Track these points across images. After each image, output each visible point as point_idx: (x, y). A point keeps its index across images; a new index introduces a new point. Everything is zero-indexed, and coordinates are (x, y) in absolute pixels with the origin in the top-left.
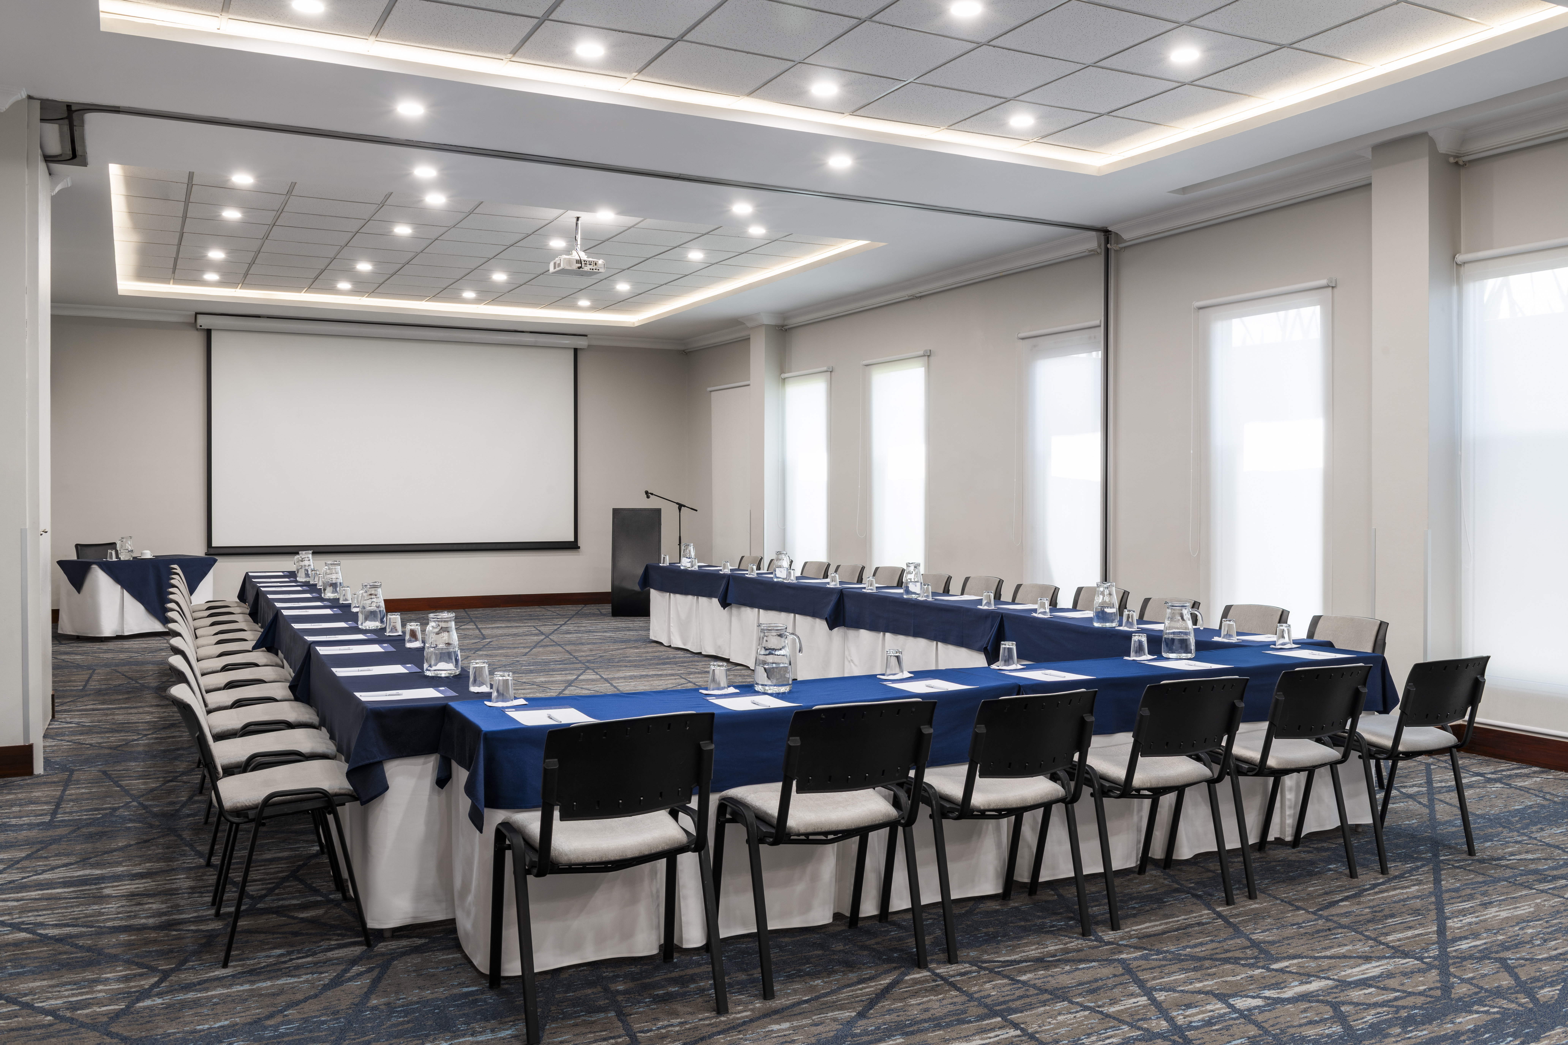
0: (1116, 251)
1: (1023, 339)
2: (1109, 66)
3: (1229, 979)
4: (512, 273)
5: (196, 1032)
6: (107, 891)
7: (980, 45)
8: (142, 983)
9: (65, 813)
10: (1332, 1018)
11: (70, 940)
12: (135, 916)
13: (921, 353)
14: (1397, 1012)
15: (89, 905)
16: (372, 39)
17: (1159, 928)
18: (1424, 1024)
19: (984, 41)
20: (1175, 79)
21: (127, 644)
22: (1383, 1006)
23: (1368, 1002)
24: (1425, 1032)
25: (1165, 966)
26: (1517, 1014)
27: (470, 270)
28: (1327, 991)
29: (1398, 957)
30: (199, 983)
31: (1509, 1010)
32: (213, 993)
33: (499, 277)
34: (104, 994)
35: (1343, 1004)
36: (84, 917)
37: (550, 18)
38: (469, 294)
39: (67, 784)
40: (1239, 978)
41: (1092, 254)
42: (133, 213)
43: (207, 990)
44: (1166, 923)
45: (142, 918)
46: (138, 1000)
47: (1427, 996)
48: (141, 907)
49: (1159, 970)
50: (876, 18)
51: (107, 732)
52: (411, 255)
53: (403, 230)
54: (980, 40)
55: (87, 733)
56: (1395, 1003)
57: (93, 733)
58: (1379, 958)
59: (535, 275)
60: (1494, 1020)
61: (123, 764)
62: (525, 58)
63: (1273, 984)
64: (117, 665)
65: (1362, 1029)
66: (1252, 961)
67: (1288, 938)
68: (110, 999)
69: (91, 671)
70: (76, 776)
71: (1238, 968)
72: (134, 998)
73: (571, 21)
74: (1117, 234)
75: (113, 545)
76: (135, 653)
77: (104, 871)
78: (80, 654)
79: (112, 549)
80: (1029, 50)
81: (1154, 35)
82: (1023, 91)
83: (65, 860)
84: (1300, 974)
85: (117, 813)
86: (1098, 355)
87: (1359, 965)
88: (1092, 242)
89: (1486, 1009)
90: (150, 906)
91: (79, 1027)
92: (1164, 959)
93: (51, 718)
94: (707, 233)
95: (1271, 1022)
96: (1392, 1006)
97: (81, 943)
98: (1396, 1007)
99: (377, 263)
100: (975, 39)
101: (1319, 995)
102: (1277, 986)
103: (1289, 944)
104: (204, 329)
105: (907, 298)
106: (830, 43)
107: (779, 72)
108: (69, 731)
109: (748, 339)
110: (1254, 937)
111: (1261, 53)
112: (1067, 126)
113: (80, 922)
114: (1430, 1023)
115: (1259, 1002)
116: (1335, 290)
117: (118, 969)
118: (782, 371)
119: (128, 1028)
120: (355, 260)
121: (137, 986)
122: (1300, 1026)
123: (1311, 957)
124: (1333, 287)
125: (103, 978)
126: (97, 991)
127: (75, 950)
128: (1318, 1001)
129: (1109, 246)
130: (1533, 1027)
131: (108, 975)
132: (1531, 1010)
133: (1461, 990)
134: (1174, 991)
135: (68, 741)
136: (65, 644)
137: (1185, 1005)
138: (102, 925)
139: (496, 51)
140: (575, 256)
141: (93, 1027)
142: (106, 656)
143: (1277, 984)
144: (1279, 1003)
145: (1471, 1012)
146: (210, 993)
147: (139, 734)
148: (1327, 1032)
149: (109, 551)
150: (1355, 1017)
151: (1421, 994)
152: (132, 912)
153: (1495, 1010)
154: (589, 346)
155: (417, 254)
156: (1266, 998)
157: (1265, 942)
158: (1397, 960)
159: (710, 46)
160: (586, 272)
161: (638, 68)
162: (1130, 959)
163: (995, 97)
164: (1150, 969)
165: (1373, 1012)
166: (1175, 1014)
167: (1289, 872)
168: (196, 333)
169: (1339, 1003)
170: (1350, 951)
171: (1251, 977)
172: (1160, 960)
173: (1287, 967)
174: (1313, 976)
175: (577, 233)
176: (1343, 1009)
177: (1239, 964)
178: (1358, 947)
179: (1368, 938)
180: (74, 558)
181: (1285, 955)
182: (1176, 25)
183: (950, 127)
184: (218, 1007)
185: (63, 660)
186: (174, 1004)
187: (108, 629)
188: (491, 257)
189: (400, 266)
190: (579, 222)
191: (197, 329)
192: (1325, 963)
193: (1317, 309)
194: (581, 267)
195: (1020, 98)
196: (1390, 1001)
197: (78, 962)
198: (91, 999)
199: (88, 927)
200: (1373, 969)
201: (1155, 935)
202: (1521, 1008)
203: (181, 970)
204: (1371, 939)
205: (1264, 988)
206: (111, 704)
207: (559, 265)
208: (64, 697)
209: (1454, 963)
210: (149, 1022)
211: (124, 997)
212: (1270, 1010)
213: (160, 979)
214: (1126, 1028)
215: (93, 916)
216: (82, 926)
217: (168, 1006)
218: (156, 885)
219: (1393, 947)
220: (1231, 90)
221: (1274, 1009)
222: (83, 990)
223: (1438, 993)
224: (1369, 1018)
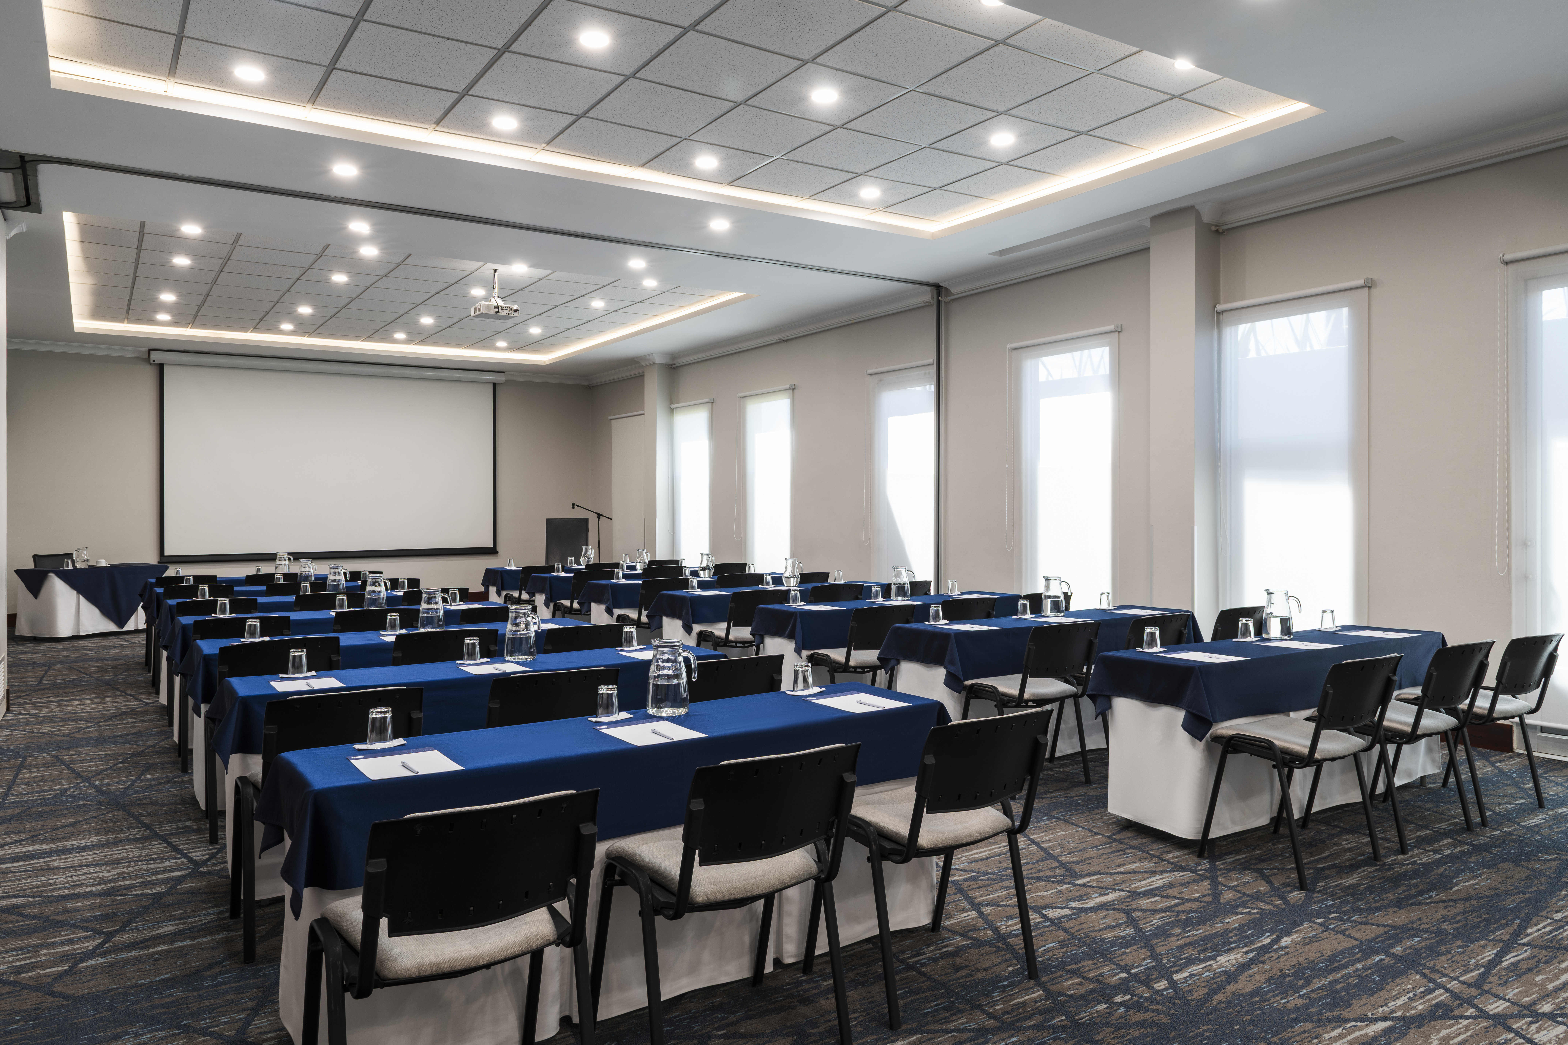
0: (946, 303)
1: (871, 375)
2: (941, 148)
3: (1042, 893)
4: (438, 317)
5: (137, 987)
6: (55, 864)
7: (836, 128)
8: (86, 945)
9: (17, 795)
10: (1125, 922)
11: (16, 910)
12: (82, 884)
13: (787, 386)
14: (1177, 916)
15: (37, 877)
16: (309, 106)
17: (984, 854)
18: (1199, 925)
19: (839, 123)
20: (994, 160)
21: (82, 643)
22: (1166, 911)
23: (1154, 908)
24: (1200, 931)
25: (990, 885)
26: (1272, 913)
27: (400, 315)
28: (1121, 901)
29: (1177, 871)
30: (142, 942)
31: (1266, 910)
32: (155, 949)
33: (427, 321)
34: (48, 958)
35: (1134, 911)
36: (31, 888)
37: (469, 93)
38: (400, 336)
39: (19, 769)
40: (1050, 892)
41: (927, 305)
42: (87, 258)
43: (149, 947)
44: (990, 850)
45: (88, 886)
46: (82, 960)
47: (1201, 902)
48: (88, 876)
49: (985, 889)
50: (750, 102)
51: (59, 722)
52: (347, 300)
53: (340, 278)
54: (836, 123)
55: (41, 723)
56: (1176, 909)
57: (47, 722)
58: (1162, 872)
59: (458, 320)
60: (1254, 920)
61: (75, 749)
62: (448, 128)
63: (1078, 897)
64: (72, 662)
65: (1150, 930)
66: (1060, 878)
67: (1088, 859)
68: (54, 962)
69: (46, 668)
70: (28, 761)
71: (1049, 885)
72: (78, 959)
73: (488, 96)
74: (947, 289)
75: (69, 556)
76: (90, 650)
77: (53, 846)
78: (36, 653)
79: (68, 559)
80: (876, 133)
81: (978, 122)
82: (871, 168)
83: (15, 838)
84: (1099, 888)
85: (68, 793)
86: (932, 388)
87: (1146, 879)
88: (927, 296)
89: (1248, 910)
90: (97, 874)
91: (22, 989)
92: (989, 879)
93: (5, 710)
94: (608, 285)
95: (1076, 928)
96: (1174, 911)
97: (27, 912)
98: (1177, 911)
99: (316, 307)
100: (832, 123)
101: (1114, 904)
102: (1081, 898)
103: (1089, 863)
104: (157, 364)
105: (775, 341)
106: (711, 123)
107: (668, 146)
108: (23, 722)
109: (642, 376)
110: (1061, 859)
111: (1063, 139)
112: (907, 198)
113: (27, 893)
114: (1204, 924)
115: (1067, 912)
116: (1121, 334)
117: (63, 933)
118: (671, 403)
119: (71, 987)
120: (297, 304)
121: (82, 948)
122: (1101, 930)
123: (1107, 874)
124: (1119, 332)
125: (47, 942)
126: (41, 955)
127: (21, 919)
128: (1114, 909)
129: (940, 298)
130: (1285, 924)
131: (53, 940)
132: (1284, 910)
133: (1228, 896)
134: (998, 906)
135: (21, 731)
136: (22, 644)
137: (1007, 917)
138: (49, 894)
139: (422, 122)
140: (493, 302)
141: (37, 988)
142: (61, 654)
143: (1081, 896)
144: (1083, 912)
145: (1236, 914)
146: (152, 950)
147: (91, 722)
148: (1122, 934)
149: (66, 560)
150: (1144, 921)
151: (1196, 900)
152: (79, 881)
153: (1255, 911)
154: (506, 381)
155: (353, 300)
156: (1074, 908)
157: (1070, 863)
158: (1176, 873)
159: (609, 122)
160: (503, 316)
161: (547, 140)
162: (961, 881)
163: (848, 172)
164: (978, 888)
165: (1158, 916)
166: (999, 924)
167: (1088, 804)
168: (149, 367)
169: (1131, 910)
170: (1138, 867)
171: (1060, 891)
172: (985, 880)
173: (1088, 882)
174: (1110, 889)
175: (494, 283)
176: (1134, 915)
177: (1050, 881)
178: (1145, 863)
179: (1153, 856)
180: (32, 567)
181: (1087, 872)
182: (996, 114)
183: (811, 197)
184: (160, 962)
185: (19, 659)
186: (117, 962)
187: (64, 629)
188: (419, 303)
189: (338, 310)
190: (497, 273)
191: (150, 364)
192: (1119, 878)
193: (1107, 349)
194: (498, 312)
195: (869, 173)
196: (1171, 907)
197: (23, 929)
198: (35, 962)
199: (34, 897)
200: (1157, 881)
201: (981, 860)
202: (1275, 909)
203: (125, 931)
204: (1155, 857)
205: (1070, 900)
206: (65, 696)
207: (479, 310)
208: (19, 691)
209: (1222, 874)
210: (91, 980)
211: (68, 959)
212: (1075, 918)
213: (105, 940)
214: (959, 938)
215: (40, 887)
216: (29, 897)
217: (111, 964)
218: (103, 856)
219: (1172, 863)
220: (1040, 169)
221: (1079, 917)
222: (28, 955)
223: (1210, 899)
224: (1155, 921)
